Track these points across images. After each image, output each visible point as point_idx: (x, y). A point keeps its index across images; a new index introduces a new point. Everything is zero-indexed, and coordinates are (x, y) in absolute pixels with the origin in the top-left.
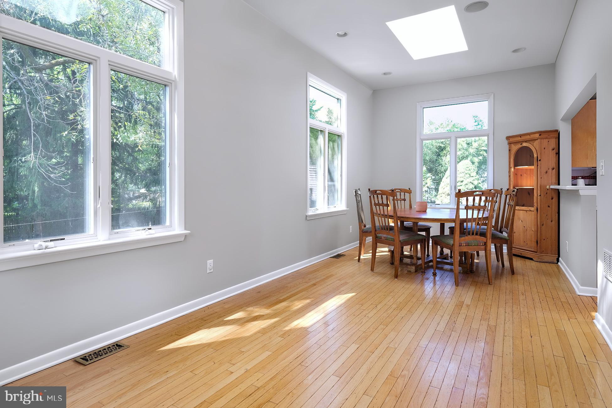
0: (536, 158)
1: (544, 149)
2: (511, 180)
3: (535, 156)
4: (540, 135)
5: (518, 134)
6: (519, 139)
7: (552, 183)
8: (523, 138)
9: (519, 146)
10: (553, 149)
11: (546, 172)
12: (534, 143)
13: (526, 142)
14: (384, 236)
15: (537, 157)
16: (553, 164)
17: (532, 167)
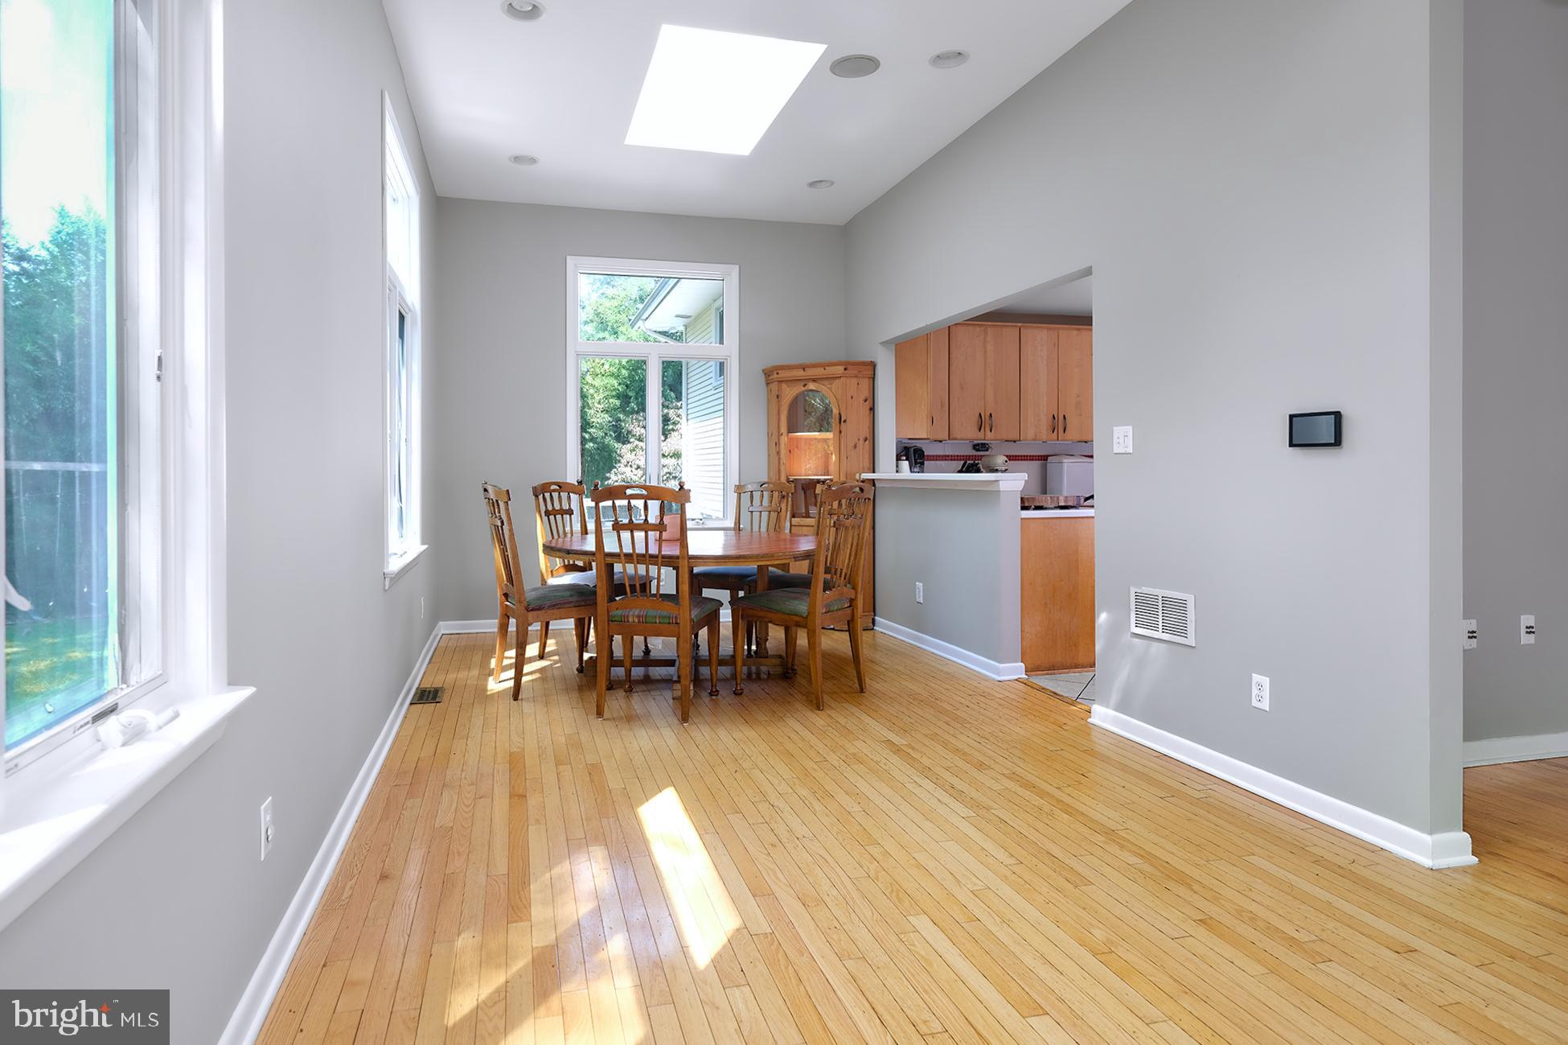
0: (838, 416)
1: (852, 398)
2: (781, 461)
3: (834, 413)
4: (845, 369)
5: (801, 362)
6: (800, 373)
7: (863, 468)
8: (810, 372)
9: (799, 389)
10: (866, 401)
11: (855, 447)
12: (831, 384)
13: (814, 380)
14: (636, 613)
15: (840, 414)
16: (866, 432)
17: (829, 435)
